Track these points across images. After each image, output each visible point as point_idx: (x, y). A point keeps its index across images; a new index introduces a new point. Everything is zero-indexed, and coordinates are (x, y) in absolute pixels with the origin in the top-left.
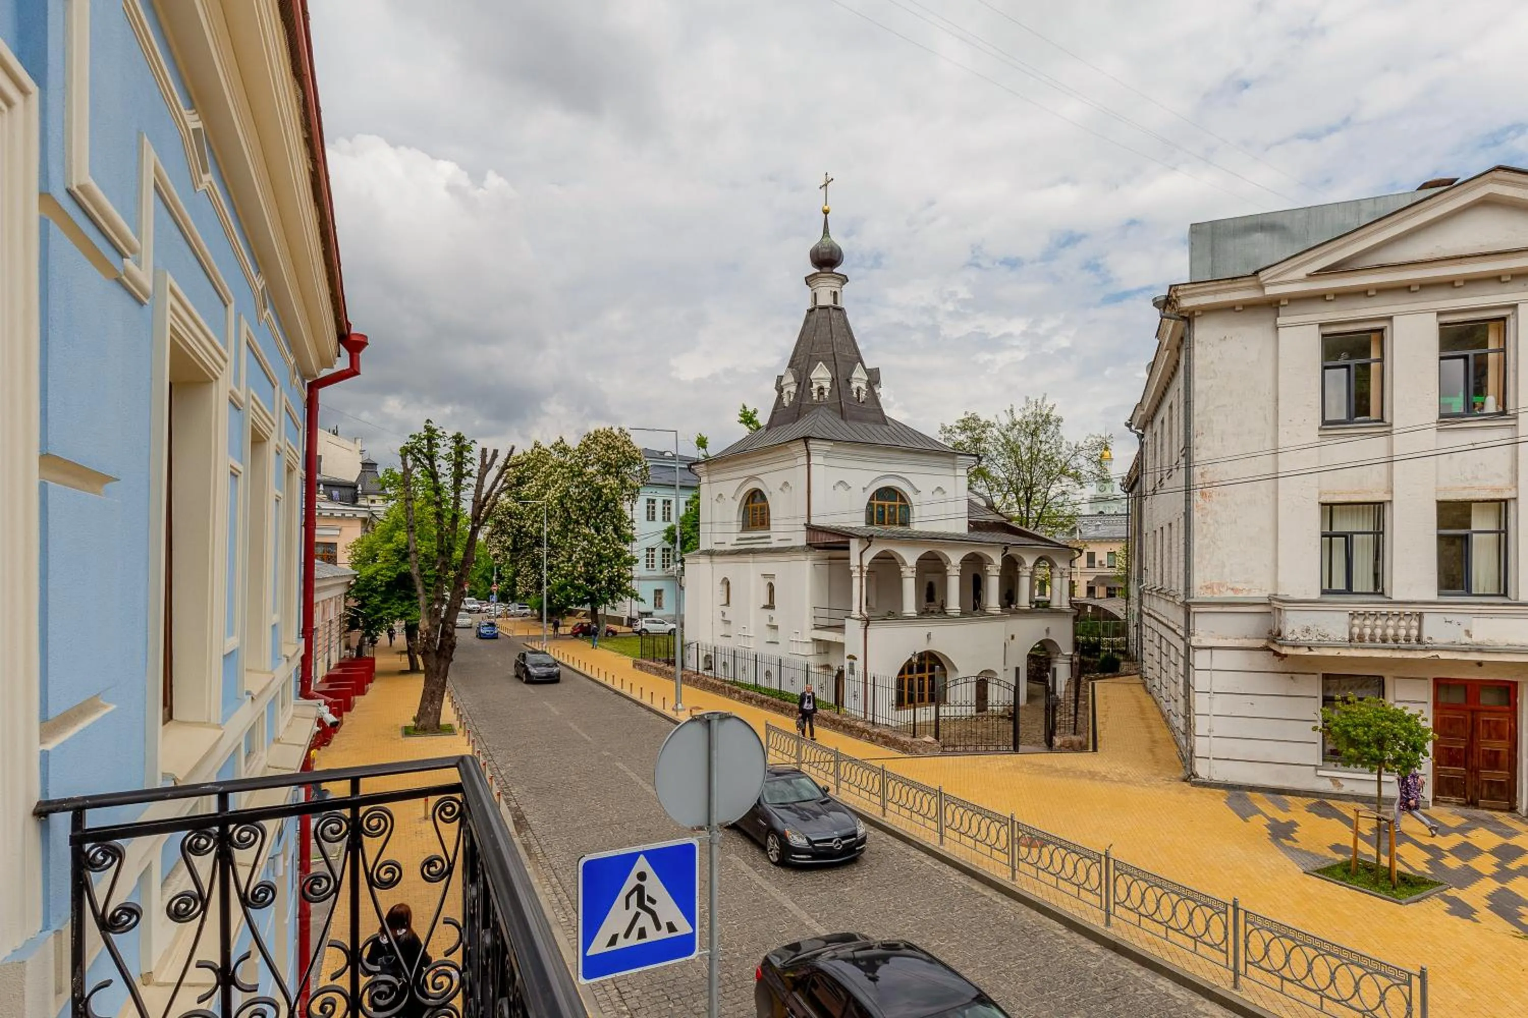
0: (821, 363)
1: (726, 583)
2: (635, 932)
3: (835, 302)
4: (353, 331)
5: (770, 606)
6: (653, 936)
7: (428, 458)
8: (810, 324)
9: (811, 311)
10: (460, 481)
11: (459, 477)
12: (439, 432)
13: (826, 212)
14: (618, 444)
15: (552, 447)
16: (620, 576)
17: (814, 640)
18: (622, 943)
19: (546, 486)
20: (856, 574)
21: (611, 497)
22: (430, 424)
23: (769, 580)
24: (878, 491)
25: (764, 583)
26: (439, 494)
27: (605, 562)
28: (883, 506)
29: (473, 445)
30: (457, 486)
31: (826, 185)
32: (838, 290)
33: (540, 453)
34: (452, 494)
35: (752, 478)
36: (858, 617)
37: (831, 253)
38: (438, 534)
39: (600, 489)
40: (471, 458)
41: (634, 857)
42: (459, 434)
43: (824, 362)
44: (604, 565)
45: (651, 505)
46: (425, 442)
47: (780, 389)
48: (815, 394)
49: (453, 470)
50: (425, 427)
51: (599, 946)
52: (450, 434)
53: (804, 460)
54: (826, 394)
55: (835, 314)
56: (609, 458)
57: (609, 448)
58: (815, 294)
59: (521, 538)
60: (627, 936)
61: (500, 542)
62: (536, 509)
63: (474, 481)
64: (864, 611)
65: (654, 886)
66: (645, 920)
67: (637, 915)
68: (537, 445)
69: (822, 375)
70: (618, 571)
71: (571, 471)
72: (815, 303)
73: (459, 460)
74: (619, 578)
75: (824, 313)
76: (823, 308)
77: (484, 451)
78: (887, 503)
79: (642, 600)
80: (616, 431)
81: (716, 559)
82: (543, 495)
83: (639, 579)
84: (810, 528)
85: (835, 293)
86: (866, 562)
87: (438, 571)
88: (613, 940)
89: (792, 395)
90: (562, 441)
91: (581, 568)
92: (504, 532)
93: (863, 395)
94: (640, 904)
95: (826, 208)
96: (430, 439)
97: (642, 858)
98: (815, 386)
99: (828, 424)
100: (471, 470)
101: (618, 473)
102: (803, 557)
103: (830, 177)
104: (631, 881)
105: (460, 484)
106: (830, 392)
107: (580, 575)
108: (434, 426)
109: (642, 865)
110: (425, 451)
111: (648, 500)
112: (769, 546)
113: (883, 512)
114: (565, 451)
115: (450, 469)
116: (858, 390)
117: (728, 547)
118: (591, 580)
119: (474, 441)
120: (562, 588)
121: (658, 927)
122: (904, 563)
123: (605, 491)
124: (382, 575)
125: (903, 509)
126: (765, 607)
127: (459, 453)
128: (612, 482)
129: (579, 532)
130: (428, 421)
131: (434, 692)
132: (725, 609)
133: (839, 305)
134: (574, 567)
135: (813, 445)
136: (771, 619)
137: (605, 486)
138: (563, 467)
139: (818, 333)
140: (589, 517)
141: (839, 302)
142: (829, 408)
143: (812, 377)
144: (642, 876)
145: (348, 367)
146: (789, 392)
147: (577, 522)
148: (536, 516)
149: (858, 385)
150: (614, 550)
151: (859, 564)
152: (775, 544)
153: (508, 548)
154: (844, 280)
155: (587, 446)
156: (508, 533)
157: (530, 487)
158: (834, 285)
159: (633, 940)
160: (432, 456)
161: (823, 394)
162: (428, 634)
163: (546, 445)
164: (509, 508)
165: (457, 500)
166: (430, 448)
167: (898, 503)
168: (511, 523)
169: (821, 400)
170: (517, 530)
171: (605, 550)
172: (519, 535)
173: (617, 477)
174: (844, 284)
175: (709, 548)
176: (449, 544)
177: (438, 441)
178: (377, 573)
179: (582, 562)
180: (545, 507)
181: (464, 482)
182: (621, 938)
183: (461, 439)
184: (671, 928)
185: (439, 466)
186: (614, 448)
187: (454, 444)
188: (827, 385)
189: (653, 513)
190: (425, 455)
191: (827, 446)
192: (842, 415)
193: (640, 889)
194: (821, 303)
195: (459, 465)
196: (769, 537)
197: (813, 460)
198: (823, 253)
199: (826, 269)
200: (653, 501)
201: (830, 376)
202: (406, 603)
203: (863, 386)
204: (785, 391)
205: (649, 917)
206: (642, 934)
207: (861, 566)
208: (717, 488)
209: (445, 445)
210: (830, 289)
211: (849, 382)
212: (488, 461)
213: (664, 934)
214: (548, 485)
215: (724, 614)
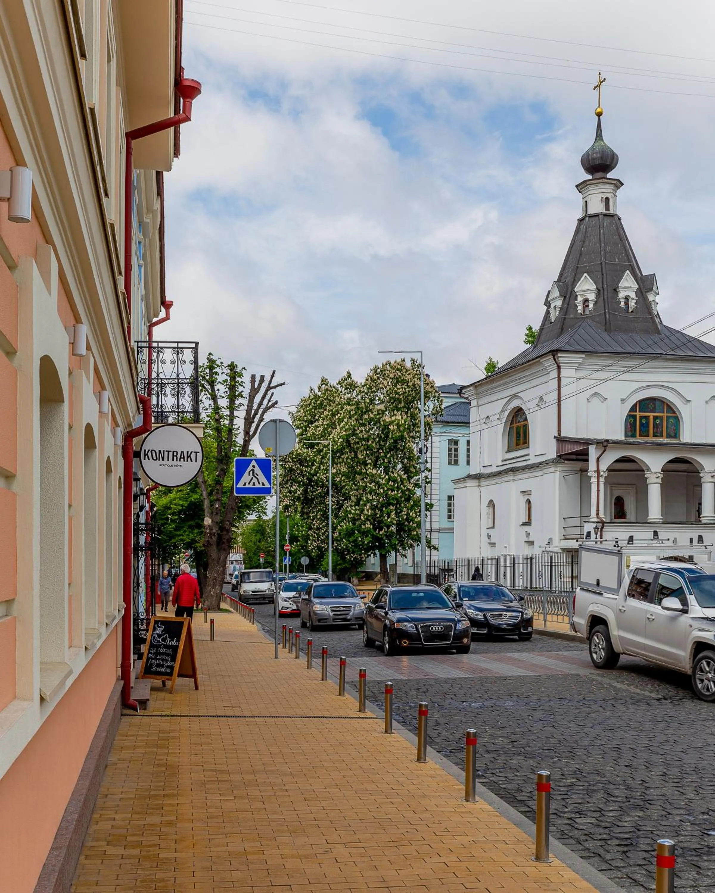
0: (585, 274)
1: (491, 504)
2: (252, 483)
3: (607, 208)
4: (167, 299)
5: (528, 523)
6: (257, 486)
7: (209, 384)
8: (580, 235)
9: (581, 220)
10: (234, 401)
11: (232, 398)
12: (218, 362)
13: (599, 115)
14: (408, 377)
15: (339, 383)
16: (409, 519)
17: (563, 550)
18: (247, 486)
19: (333, 425)
20: (594, 480)
21: (398, 434)
22: (211, 357)
23: (527, 497)
24: (641, 402)
25: (523, 499)
26: (219, 413)
27: (393, 505)
28: (647, 418)
29: (244, 372)
30: (232, 407)
31: (599, 86)
32: (610, 196)
33: (327, 390)
34: (228, 413)
35: (514, 396)
36: (596, 520)
37: (602, 158)
38: (218, 445)
39: (386, 427)
40: (242, 382)
41: (252, 460)
42: (233, 363)
43: (587, 273)
44: (391, 507)
45: (453, 447)
46: (207, 371)
47: (547, 304)
48: (580, 308)
49: (229, 392)
50: (208, 359)
51: (240, 485)
52: (227, 363)
53: (554, 374)
54: (591, 306)
55: (606, 221)
56: (397, 393)
57: (398, 382)
58: (586, 202)
59: (313, 486)
60: (249, 483)
61: (290, 492)
62: (322, 451)
63: (245, 402)
64: (602, 515)
65: (257, 470)
66: (255, 480)
67: (252, 478)
68: (324, 381)
69: (587, 287)
70: (408, 514)
71: (358, 408)
72: (586, 212)
73: (233, 383)
74: (409, 523)
75: (594, 221)
76: (592, 216)
77: (253, 377)
78: (651, 415)
79: (435, 548)
80: (408, 364)
81: (484, 483)
82: (329, 435)
83: (439, 531)
84: (560, 440)
85: (607, 199)
86: (604, 467)
87: (217, 476)
88: (245, 484)
89: (558, 310)
90: (349, 376)
91: (368, 512)
92: (294, 481)
93: (632, 304)
94: (253, 475)
95: (599, 110)
96: (211, 368)
97: (254, 461)
98: (580, 299)
99: (587, 337)
100: (242, 391)
101: (409, 409)
102: (552, 469)
103: (603, 77)
104: (250, 468)
105: (234, 404)
106: (595, 304)
107: (367, 519)
108: (214, 358)
109: (254, 463)
110: (207, 378)
111: (450, 441)
112: (528, 463)
113: (648, 423)
114: (352, 386)
115: (227, 392)
116: (627, 299)
117: (494, 469)
118: (378, 524)
119: (244, 368)
120: (350, 534)
121: (259, 483)
122: (649, 469)
123: (391, 427)
124: (175, 504)
125: (671, 420)
126: (524, 524)
127: (233, 378)
128: (399, 417)
129: (366, 473)
130: (210, 354)
131: (215, 579)
132: (491, 532)
133: (611, 212)
134: (362, 511)
135: (562, 358)
136: (528, 535)
137: (392, 423)
138: (348, 404)
139: (587, 243)
140: (377, 458)
141: (611, 208)
142: (593, 321)
143: (576, 290)
144: (254, 466)
145: (165, 316)
146: (555, 307)
147: (365, 464)
148: (323, 458)
149: (626, 294)
150: (403, 492)
151: (596, 470)
152: (533, 460)
153: (298, 499)
154: (618, 184)
155: (373, 380)
156: (299, 482)
157: (317, 427)
158: (606, 190)
159: (251, 486)
160: (213, 382)
161: (588, 306)
162: (211, 530)
163: (333, 381)
164: (299, 455)
165: (232, 417)
166: (211, 374)
167: (665, 415)
168: (302, 472)
169: (587, 312)
170: (307, 479)
171: (393, 491)
172: (310, 483)
173: (407, 413)
174: (618, 188)
175: (478, 472)
176: (226, 453)
177: (217, 370)
178: (171, 502)
179: (369, 505)
180: (330, 447)
181: (237, 402)
182: (247, 484)
183: (234, 367)
184: (263, 484)
185: (218, 390)
186: (404, 382)
187: (229, 372)
188: (592, 297)
189: (456, 456)
190: (207, 381)
191: (578, 358)
192: (607, 327)
193: (253, 470)
194: (592, 211)
195: (232, 388)
196: (528, 455)
197: (564, 372)
198: (594, 159)
199: (599, 175)
200: (456, 443)
201: (594, 287)
202: (196, 531)
203: (633, 295)
204: (552, 306)
205: (256, 480)
206: (254, 484)
207: (598, 471)
208: (486, 410)
209: (222, 373)
210: (601, 195)
211: (616, 291)
212: (256, 386)
213: (261, 486)
214: (334, 423)
215: (489, 536)
